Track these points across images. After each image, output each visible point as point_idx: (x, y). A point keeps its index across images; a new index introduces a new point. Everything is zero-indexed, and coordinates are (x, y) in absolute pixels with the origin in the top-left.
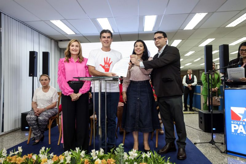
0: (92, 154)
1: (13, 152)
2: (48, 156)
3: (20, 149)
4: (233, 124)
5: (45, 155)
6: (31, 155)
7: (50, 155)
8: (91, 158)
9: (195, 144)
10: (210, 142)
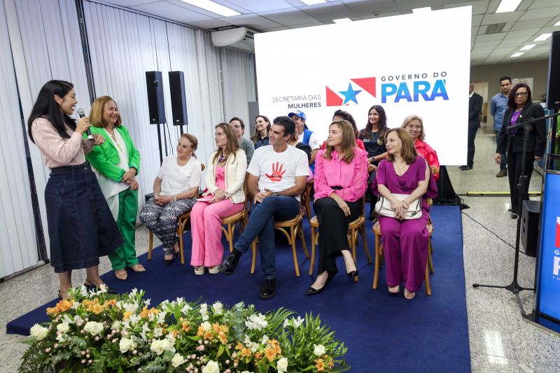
0: (201, 311)
1: (96, 292)
2: (142, 304)
3: (103, 288)
4: (557, 256)
5: (133, 303)
6: (114, 301)
7: (145, 302)
8: (199, 318)
9: (475, 286)
10: (507, 288)
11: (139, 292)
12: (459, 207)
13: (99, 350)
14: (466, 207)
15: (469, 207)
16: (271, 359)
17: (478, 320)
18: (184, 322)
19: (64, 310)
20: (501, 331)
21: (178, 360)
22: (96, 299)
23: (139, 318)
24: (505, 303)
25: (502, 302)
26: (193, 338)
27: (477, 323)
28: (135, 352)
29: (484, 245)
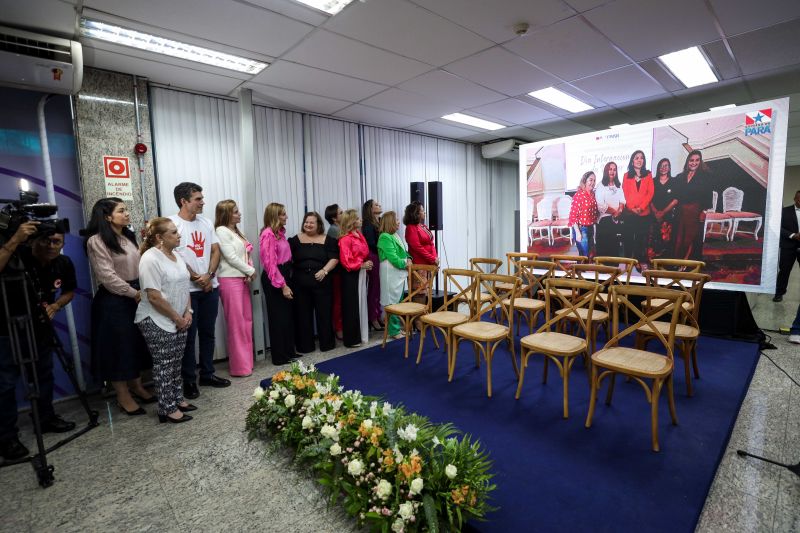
0: (371, 408)
2: (335, 389)
5: (327, 386)
6: (315, 380)
7: (338, 388)
8: (367, 414)
9: (742, 454)
10: (791, 468)
11: (335, 376)
12: (757, 346)
13: (291, 421)
14: (772, 347)
15: (776, 348)
16: (408, 475)
17: (726, 500)
18: (352, 415)
19: (280, 380)
20: (757, 526)
21: (336, 449)
22: (305, 377)
23: (322, 401)
24: (782, 488)
25: (778, 486)
26: (355, 432)
27: (722, 503)
28: (312, 431)
29: (780, 401)
